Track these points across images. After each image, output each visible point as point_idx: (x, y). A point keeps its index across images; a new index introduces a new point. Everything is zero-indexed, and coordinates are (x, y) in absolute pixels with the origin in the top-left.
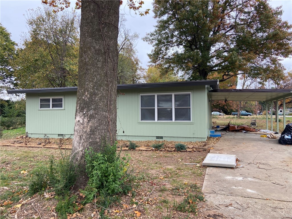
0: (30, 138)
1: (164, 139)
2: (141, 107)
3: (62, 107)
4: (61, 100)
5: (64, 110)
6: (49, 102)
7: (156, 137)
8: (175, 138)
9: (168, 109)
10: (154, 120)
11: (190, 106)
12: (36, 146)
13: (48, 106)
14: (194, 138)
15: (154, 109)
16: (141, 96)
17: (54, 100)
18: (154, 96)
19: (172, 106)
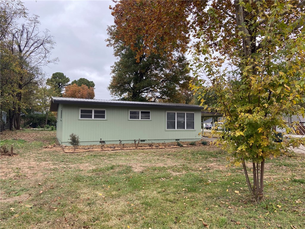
1: (180, 140)
2: (167, 120)
3: (104, 118)
4: (104, 112)
5: (107, 120)
6: (92, 113)
7: (176, 139)
8: (186, 139)
9: (182, 122)
10: (175, 128)
13: (91, 117)
14: (196, 139)
15: (175, 122)
16: (167, 113)
17: (95, 112)
18: (175, 113)
19: (185, 120)
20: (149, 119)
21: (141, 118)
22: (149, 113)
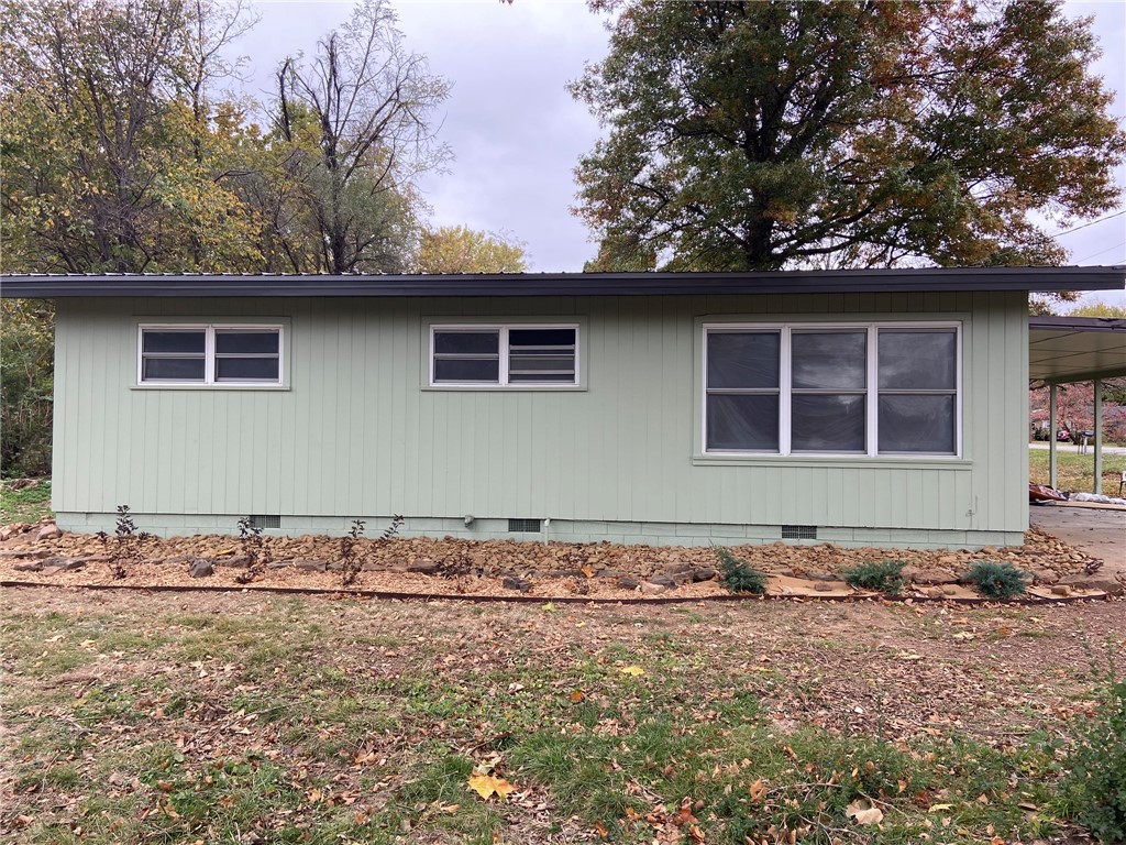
0: (144, 537)
1: (823, 538)
2: (709, 386)
3: (274, 375)
4: (270, 341)
5: (290, 391)
6: (202, 348)
7: (784, 527)
8: (876, 532)
9: (841, 398)
10: (775, 446)
11: (955, 387)
12: (190, 584)
13: (196, 371)
14: (970, 535)
15: (776, 398)
16: (710, 336)
18: (777, 335)
19: (865, 386)
20: (571, 377)
21: (512, 378)
22: (568, 337)
